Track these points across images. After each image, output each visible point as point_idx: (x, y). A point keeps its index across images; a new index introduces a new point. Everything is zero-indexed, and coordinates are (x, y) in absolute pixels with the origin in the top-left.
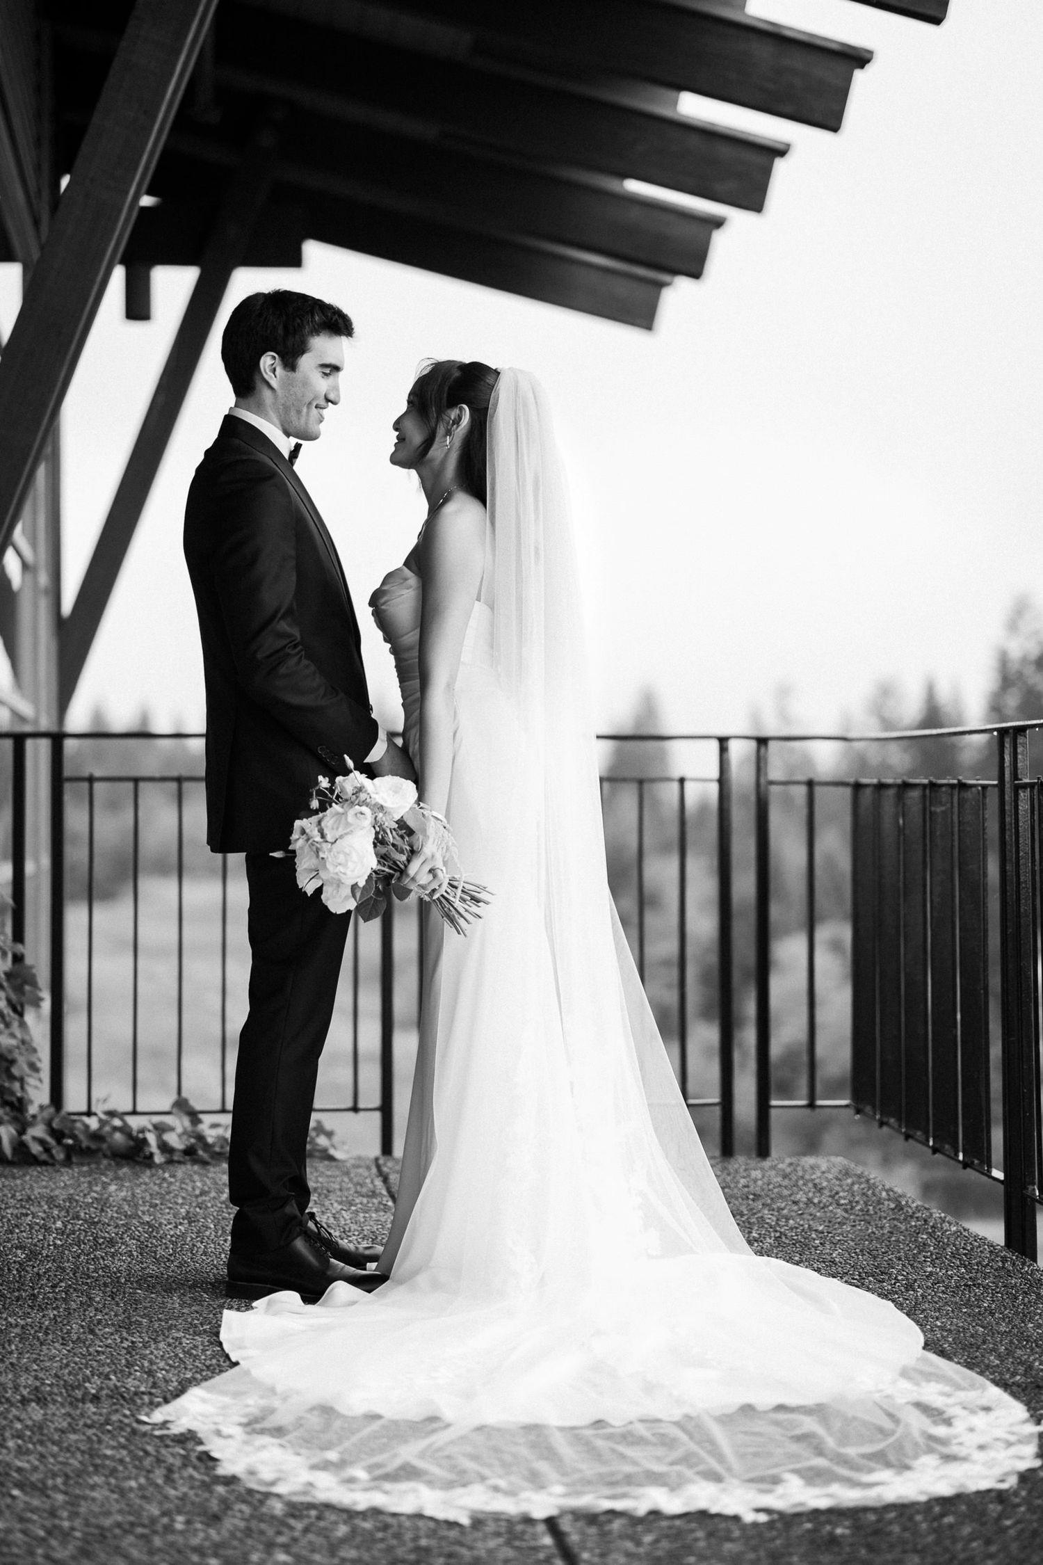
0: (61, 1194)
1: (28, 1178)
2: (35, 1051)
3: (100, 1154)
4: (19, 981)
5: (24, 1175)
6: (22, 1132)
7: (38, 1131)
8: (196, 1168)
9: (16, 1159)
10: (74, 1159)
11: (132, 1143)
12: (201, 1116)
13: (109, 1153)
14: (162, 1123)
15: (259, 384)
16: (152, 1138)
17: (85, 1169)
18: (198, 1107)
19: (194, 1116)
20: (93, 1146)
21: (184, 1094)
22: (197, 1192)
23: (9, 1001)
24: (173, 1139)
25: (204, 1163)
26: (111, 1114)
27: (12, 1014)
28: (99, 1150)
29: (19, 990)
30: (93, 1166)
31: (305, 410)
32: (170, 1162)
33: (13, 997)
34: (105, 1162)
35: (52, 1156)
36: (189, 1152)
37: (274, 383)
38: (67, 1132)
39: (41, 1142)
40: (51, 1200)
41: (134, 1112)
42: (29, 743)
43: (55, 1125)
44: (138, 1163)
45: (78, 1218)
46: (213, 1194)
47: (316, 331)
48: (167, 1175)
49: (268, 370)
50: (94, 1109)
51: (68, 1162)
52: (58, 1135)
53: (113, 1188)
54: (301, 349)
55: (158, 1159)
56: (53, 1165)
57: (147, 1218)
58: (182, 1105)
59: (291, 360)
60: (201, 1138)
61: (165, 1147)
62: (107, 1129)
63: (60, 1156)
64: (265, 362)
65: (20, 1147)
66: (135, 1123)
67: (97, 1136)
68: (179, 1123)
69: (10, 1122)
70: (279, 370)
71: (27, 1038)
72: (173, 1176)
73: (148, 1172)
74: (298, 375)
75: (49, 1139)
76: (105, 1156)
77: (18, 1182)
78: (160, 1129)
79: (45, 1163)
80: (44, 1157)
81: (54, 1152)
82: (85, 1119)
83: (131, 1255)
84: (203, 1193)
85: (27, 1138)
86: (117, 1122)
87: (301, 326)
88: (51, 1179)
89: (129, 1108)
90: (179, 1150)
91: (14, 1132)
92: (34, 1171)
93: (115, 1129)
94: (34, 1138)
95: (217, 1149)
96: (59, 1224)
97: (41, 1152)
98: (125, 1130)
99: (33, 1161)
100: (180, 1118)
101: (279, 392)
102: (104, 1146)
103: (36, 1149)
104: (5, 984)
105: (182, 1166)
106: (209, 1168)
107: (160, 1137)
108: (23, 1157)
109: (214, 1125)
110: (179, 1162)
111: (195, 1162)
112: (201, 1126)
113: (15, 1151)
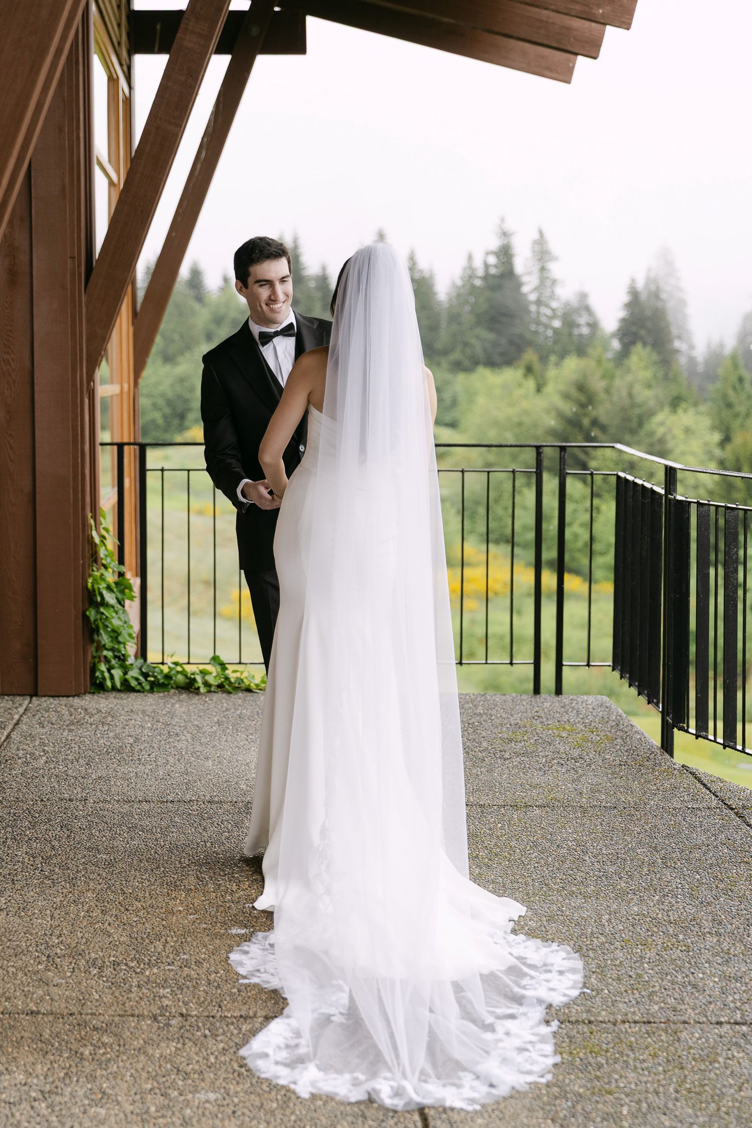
0: (149, 709)
1: (130, 699)
2: (132, 627)
3: (170, 687)
4: (123, 587)
5: (128, 697)
6: (125, 673)
7: (135, 673)
8: (224, 695)
9: (122, 689)
10: (155, 689)
11: (188, 681)
12: (227, 666)
13: (174, 686)
14: (205, 669)
16: (199, 678)
17: (162, 695)
18: (225, 662)
19: (223, 666)
20: (166, 683)
21: (217, 654)
22: (224, 709)
23: (117, 598)
24: (211, 679)
25: (229, 693)
26: (176, 664)
27: (119, 605)
28: (169, 684)
29: (122, 592)
30: (166, 693)
31: (259, 308)
32: (209, 692)
33: (120, 596)
34: (172, 691)
35: (143, 687)
36: (220, 686)
38: (150, 673)
39: (137, 679)
40: (144, 712)
41: (189, 663)
42: (126, 448)
43: (144, 670)
44: (191, 692)
45: (158, 721)
46: (232, 710)
48: (207, 699)
50: (165, 661)
51: (152, 690)
52: (146, 675)
53: (177, 706)
55: (203, 690)
56: (143, 692)
57: (196, 723)
58: (215, 659)
60: (227, 678)
61: (207, 684)
62: (173, 672)
63: (148, 687)
65: (125, 682)
66: (189, 669)
67: (168, 677)
68: (213, 669)
69: (118, 668)
71: (127, 620)
72: (211, 700)
73: (197, 697)
75: (141, 678)
76: (172, 688)
77: (125, 701)
78: (203, 673)
79: (138, 691)
80: (138, 688)
81: (144, 685)
82: (161, 666)
83: (188, 741)
84: (227, 710)
85: (127, 677)
86: (179, 669)
88: (143, 700)
89: (187, 661)
90: (214, 685)
91: (122, 674)
92: (133, 695)
93: (178, 672)
94: (132, 677)
95: (237, 685)
96: (149, 725)
97: (136, 685)
98: (183, 673)
99: (131, 690)
100: (215, 667)
102: (172, 682)
103: (133, 683)
104: (115, 590)
105: (216, 694)
106: (231, 695)
107: (204, 677)
108: (127, 687)
109: (234, 671)
110: (214, 692)
111: (224, 692)
112: (227, 672)
113: (122, 684)
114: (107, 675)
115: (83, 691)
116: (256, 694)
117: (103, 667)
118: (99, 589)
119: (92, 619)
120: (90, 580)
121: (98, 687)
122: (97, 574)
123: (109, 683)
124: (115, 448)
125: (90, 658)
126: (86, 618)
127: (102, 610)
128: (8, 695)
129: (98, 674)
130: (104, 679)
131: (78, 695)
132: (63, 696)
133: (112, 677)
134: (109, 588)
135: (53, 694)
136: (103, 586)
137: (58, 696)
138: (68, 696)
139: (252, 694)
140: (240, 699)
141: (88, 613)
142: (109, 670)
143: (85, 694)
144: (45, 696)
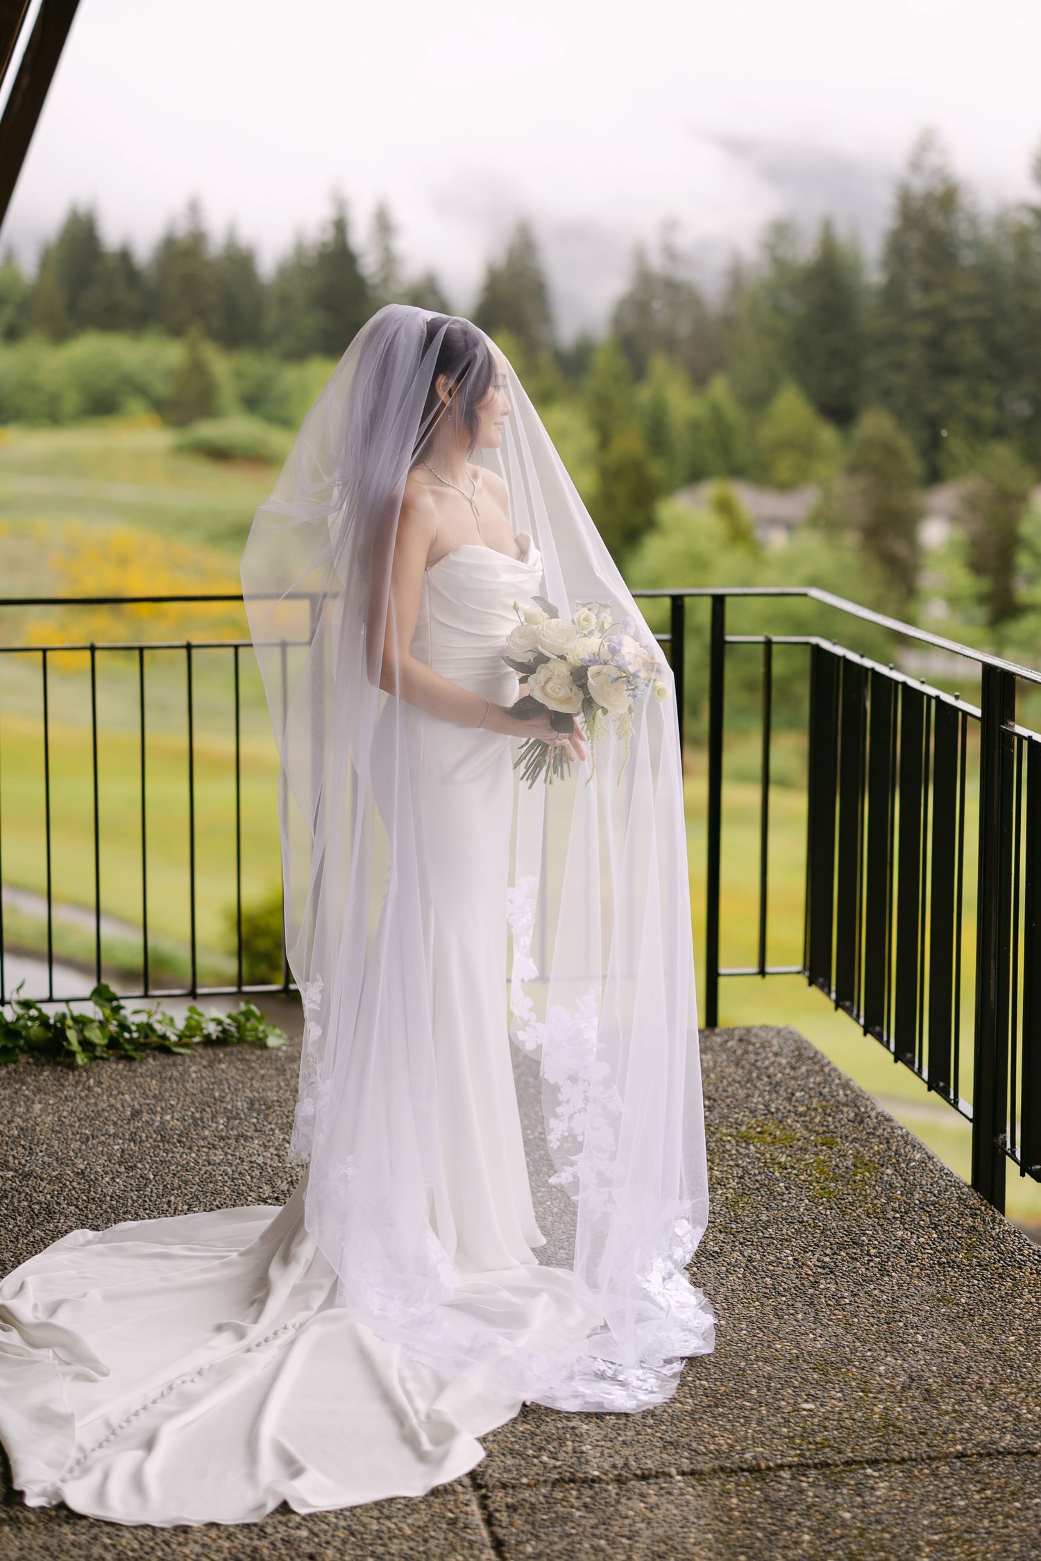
3: (18, 1052)
8: (121, 1065)
11: (50, 1037)
12: (123, 1002)
14: (81, 1013)
16: (72, 1035)
18: (119, 996)
19: (115, 1003)
20: (10, 1045)
21: (103, 981)
24: (95, 1036)
25: (130, 1059)
26: (27, 1004)
28: (15, 1047)
30: (13, 1066)
32: (95, 1058)
34: (23, 1058)
41: (51, 1000)
44: (59, 1064)
46: (146, 1117)
48: (91, 1079)
50: (7, 1000)
53: (37, 1108)
55: (80, 1059)
58: (101, 989)
60: (123, 1028)
61: (86, 1044)
62: (22, 1020)
66: (51, 1011)
67: (14, 1031)
68: (98, 1010)
72: (99, 1083)
73: (71, 1078)
76: (22, 1053)
78: (81, 1022)
84: (136, 1114)
86: (33, 1012)
89: (46, 995)
90: (100, 1045)
93: (32, 1020)
95: (143, 1040)
98: (43, 1020)
100: (100, 1006)
102: (22, 1042)
105: (106, 1065)
106: (136, 1065)
107: (81, 1032)
109: (136, 1012)
110: (102, 1058)
111: (120, 1058)
112: (123, 1012)
116: (179, 1060)
139: (170, 1060)
140: (152, 1076)
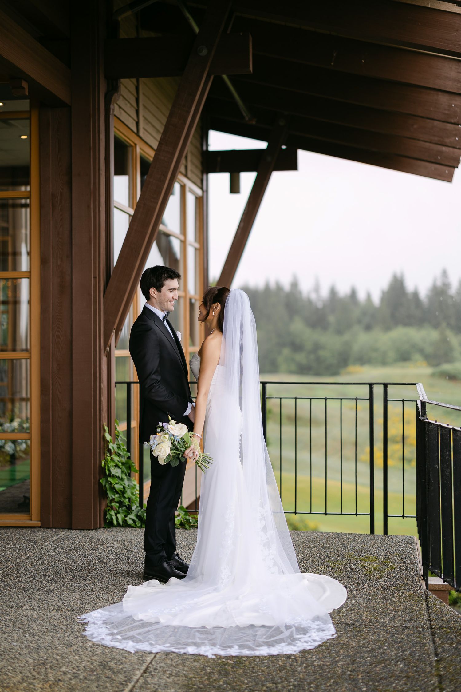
0: (129, 539)
2: (134, 488)
4: (128, 465)
5: (124, 531)
6: (126, 516)
7: (132, 516)
9: (123, 525)
15: (151, 297)
18: (187, 510)
19: (186, 512)
25: (186, 529)
27: (124, 476)
29: (128, 468)
31: (166, 303)
33: (126, 471)
35: (136, 525)
36: (183, 525)
37: (155, 297)
39: (133, 520)
40: (124, 541)
43: (139, 514)
47: (166, 279)
49: (152, 293)
51: (140, 527)
52: (139, 517)
54: (162, 286)
56: (136, 528)
58: (181, 509)
59: (159, 289)
60: (187, 520)
63: (139, 525)
64: (151, 291)
65: (125, 521)
69: (123, 513)
70: (156, 293)
74: (162, 293)
75: (135, 518)
77: (120, 534)
79: (133, 527)
80: (133, 525)
81: (137, 523)
85: (126, 518)
87: (161, 279)
88: (130, 533)
91: (124, 516)
92: (127, 530)
94: (130, 518)
95: (192, 524)
97: (132, 523)
99: (129, 526)
101: (157, 299)
103: (130, 522)
104: (121, 467)
108: (126, 525)
111: (183, 528)
113: (123, 522)
114: (114, 517)
115: (98, 527)
117: (113, 513)
118: (108, 467)
119: (104, 484)
120: (103, 462)
121: (109, 524)
122: (109, 458)
123: (115, 522)
124: (126, 385)
125: (103, 507)
126: (100, 484)
127: (109, 479)
128: (55, 528)
129: (108, 516)
130: (112, 519)
131: (95, 529)
132: (86, 530)
133: (117, 519)
134: (117, 466)
135: (80, 528)
136: (111, 464)
137: (84, 530)
138: (90, 530)
141: (101, 481)
142: (116, 514)
143: (100, 528)
144: (75, 529)
